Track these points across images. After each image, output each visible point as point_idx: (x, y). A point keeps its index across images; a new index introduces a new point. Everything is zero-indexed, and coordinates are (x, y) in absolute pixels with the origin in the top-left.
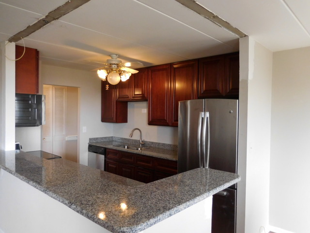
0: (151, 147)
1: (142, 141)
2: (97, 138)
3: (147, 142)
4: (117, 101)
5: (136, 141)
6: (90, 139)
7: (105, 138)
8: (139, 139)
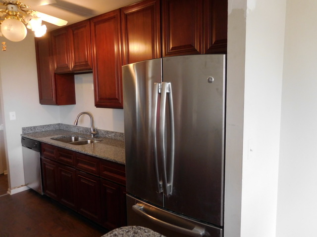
0: (105, 138)
1: (94, 130)
2: (35, 127)
3: (101, 130)
4: (55, 74)
5: (87, 130)
6: (24, 129)
7: (48, 126)
8: (90, 127)
